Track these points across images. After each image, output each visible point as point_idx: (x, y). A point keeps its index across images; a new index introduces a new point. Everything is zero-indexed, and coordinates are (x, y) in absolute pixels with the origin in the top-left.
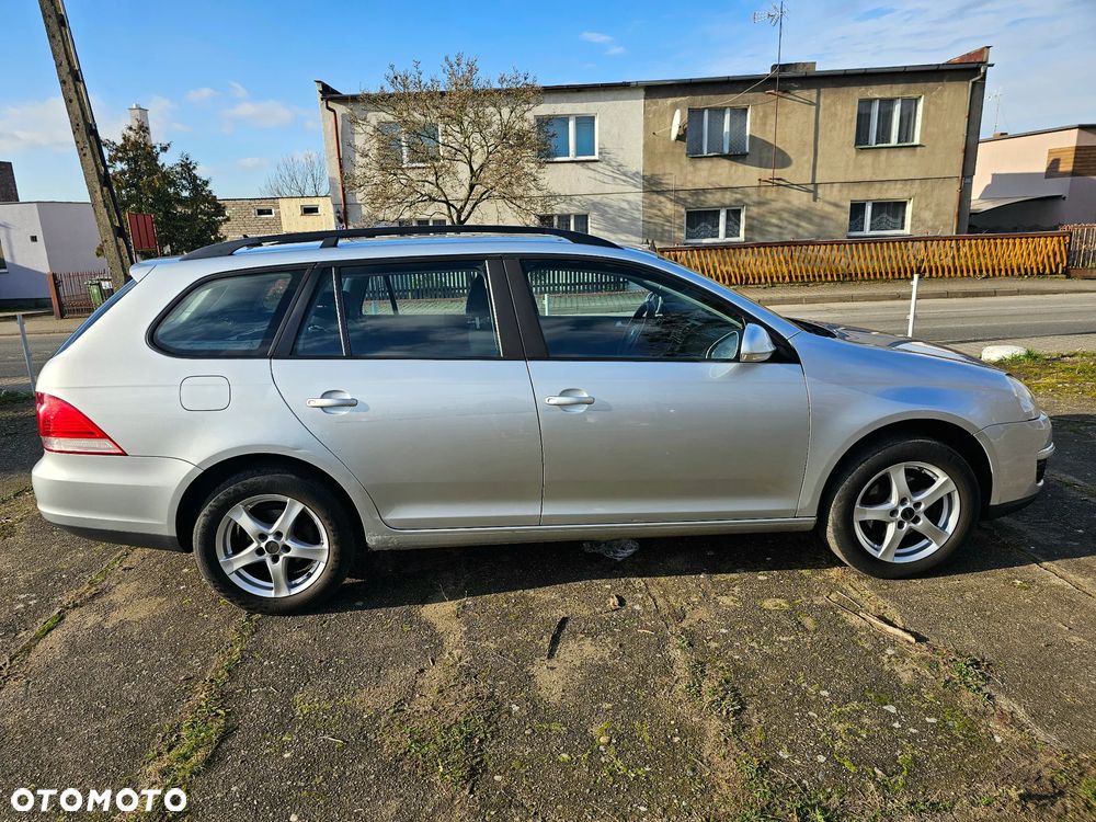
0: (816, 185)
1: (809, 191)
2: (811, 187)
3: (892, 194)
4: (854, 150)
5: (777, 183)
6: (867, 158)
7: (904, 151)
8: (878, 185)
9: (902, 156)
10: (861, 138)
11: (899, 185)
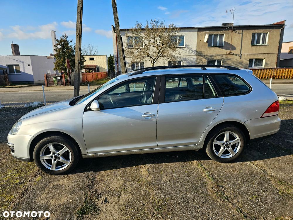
0: (241, 54)
1: (239, 56)
2: (240, 55)
3: (260, 57)
4: (251, 46)
5: (231, 54)
6: (254, 48)
7: (263, 46)
8: (256, 55)
9: (263, 47)
10: (253, 43)
11: (262, 55)
